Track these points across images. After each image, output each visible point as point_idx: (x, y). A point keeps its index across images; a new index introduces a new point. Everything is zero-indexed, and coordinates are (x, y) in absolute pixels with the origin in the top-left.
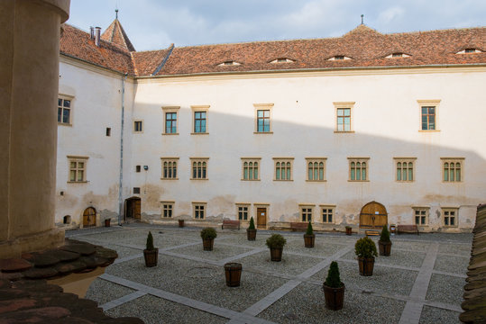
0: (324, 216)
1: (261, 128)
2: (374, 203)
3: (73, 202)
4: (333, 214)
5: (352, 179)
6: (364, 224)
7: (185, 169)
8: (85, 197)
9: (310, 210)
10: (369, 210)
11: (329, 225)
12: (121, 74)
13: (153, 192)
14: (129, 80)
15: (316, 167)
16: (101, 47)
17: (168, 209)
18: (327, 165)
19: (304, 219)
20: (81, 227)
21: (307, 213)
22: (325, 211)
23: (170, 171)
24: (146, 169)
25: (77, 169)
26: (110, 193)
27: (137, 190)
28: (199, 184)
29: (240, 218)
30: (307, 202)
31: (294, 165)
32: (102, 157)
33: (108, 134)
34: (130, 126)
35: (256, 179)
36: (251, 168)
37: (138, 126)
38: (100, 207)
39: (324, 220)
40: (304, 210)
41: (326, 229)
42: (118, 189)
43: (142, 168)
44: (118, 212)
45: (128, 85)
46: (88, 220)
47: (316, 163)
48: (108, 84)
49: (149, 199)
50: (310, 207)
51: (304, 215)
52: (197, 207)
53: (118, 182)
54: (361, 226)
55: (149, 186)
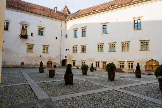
0: (129, 66)
1: (104, 32)
2: (152, 60)
3: (44, 59)
4: (133, 65)
5: (141, 50)
6: (148, 69)
7: (79, 49)
8: (48, 58)
9: (123, 63)
10: (150, 63)
11: (131, 70)
12: (61, 20)
13: (70, 57)
14: (63, 21)
15: (126, 45)
16: (57, 13)
17: (74, 63)
18: (130, 44)
19: (121, 67)
20: (47, 67)
21: (122, 64)
22: (129, 64)
23: (75, 50)
24: (68, 50)
25: (45, 49)
26: (57, 57)
27: (66, 57)
28: (83, 54)
29: (97, 66)
30: (122, 60)
31: (116, 45)
32: (54, 46)
33: (56, 38)
34: (64, 36)
35: (102, 51)
36: (100, 47)
37: (66, 36)
38: (53, 61)
39: (129, 67)
40: (121, 63)
41: (130, 71)
42: (59, 56)
43: (67, 50)
44: (59, 64)
45: (63, 23)
46: (49, 65)
47: (125, 44)
48: (56, 23)
49: (69, 60)
50: (123, 62)
51: (121, 65)
52: (83, 62)
53: (60, 54)
54: (146, 70)
55: (69, 55)
